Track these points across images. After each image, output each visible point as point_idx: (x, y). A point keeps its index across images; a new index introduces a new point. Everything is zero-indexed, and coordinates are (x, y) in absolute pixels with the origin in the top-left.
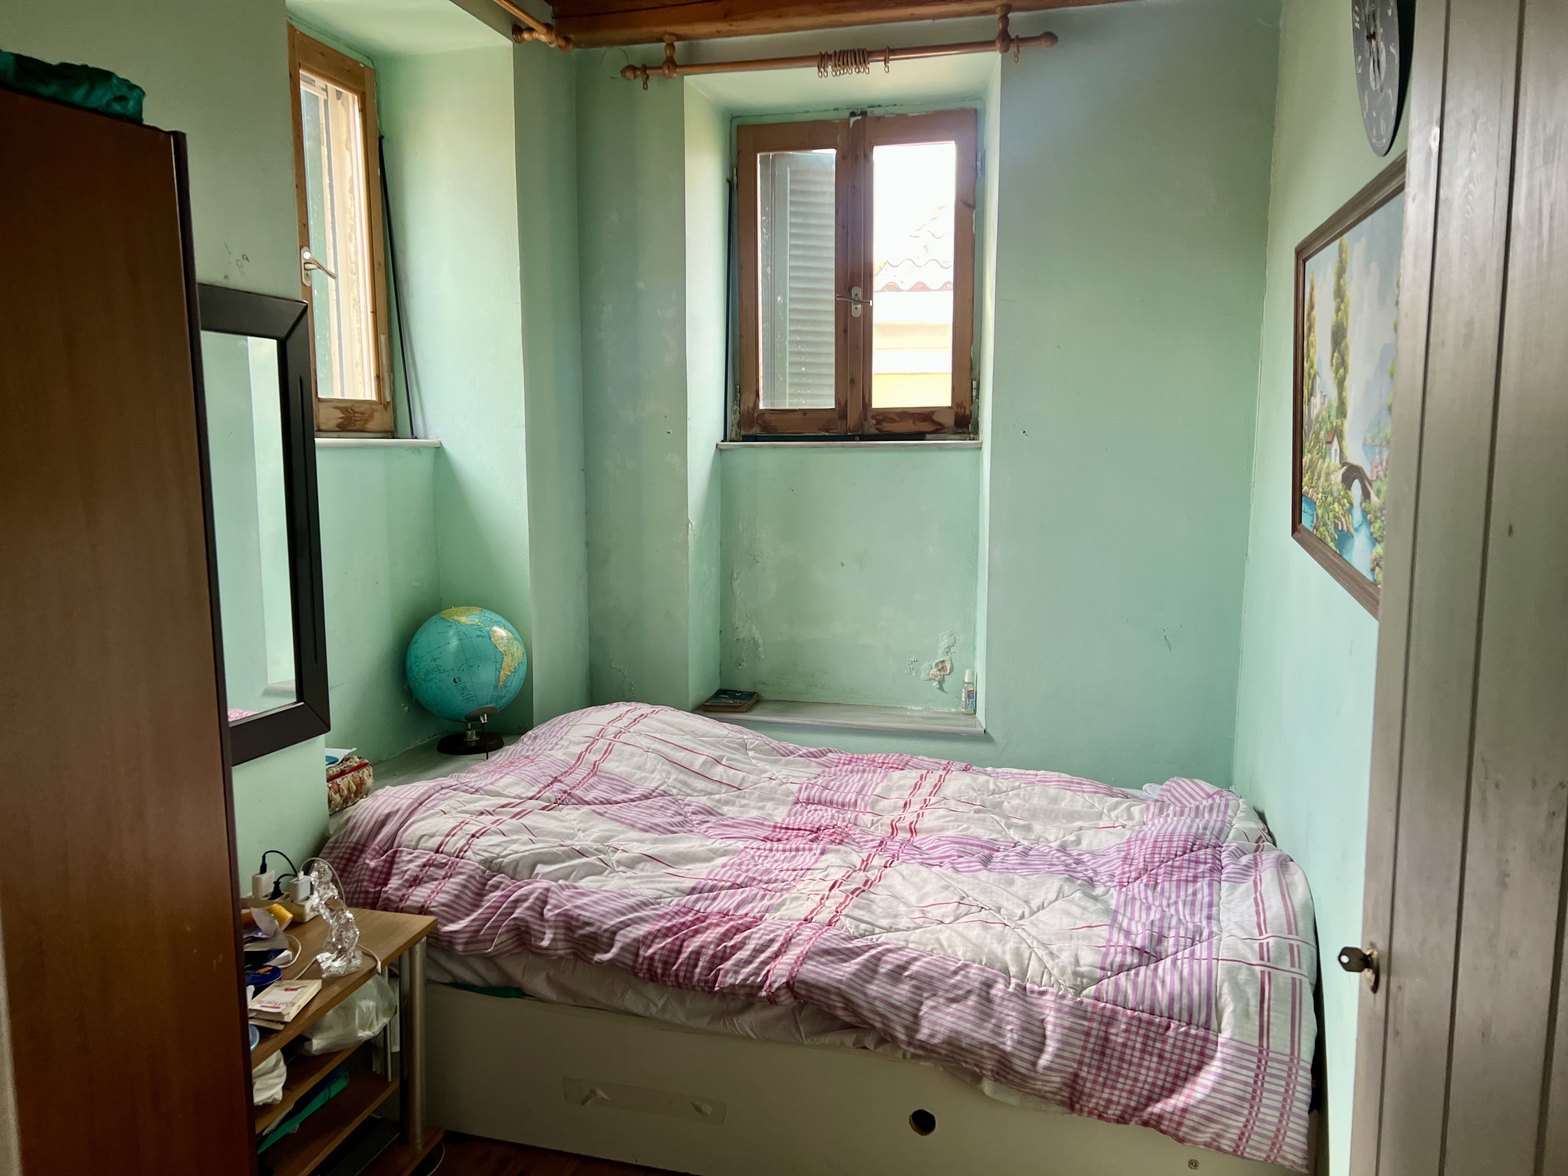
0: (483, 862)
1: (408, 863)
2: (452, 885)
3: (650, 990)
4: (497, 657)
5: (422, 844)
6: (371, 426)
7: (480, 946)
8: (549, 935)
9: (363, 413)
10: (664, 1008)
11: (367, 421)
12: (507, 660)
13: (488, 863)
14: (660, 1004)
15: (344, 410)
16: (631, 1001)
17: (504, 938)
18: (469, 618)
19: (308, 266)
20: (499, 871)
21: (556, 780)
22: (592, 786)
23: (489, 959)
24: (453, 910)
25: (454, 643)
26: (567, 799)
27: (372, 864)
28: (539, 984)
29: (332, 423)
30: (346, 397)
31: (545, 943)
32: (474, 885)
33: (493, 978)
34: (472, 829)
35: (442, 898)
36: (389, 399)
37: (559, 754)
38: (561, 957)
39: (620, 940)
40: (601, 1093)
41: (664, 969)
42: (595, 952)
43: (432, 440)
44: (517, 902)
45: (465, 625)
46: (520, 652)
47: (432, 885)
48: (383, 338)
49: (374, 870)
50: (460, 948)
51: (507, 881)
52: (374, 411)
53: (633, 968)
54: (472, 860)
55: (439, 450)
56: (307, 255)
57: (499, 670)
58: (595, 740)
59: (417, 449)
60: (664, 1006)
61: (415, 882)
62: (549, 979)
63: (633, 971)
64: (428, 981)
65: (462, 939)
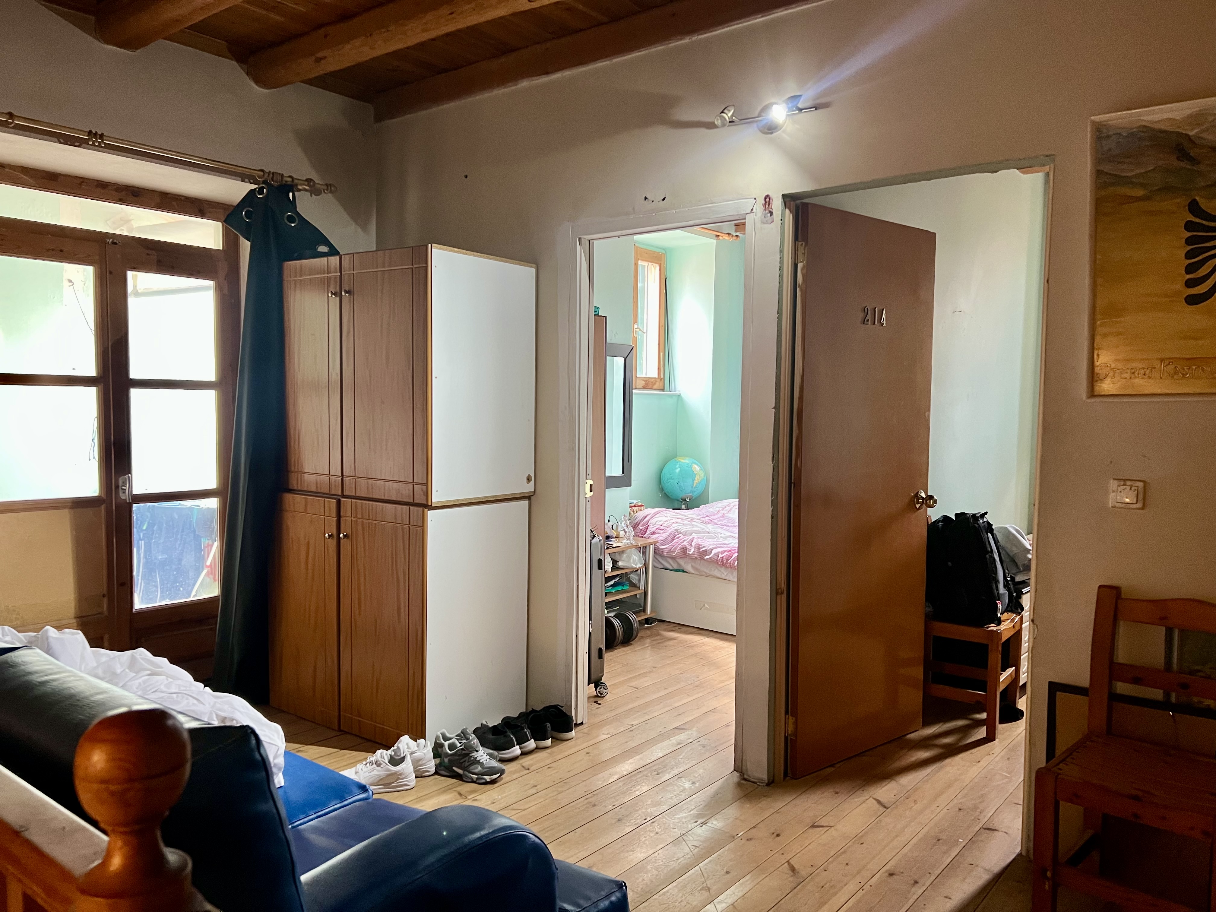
0: (675, 530)
1: (651, 529)
2: (665, 535)
3: (723, 569)
4: (693, 475)
5: (657, 523)
6: (655, 387)
7: (671, 553)
8: (693, 550)
9: (652, 382)
10: (726, 575)
11: (653, 385)
12: (697, 477)
13: (677, 530)
14: (725, 574)
15: (645, 381)
16: (716, 573)
17: (679, 551)
18: (686, 461)
19: (636, 330)
20: (680, 534)
21: (707, 516)
22: (721, 521)
23: (673, 558)
24: (664, 542)
25: (678, 470)
26: (711, 522)
27: (641, 528)
28: (688, 568)
29: (640, 386)
30: (647, 376)
31: (691, 553)
32: (672, 536)
33: (675, 567)
34: (673, 521)
35: (661, 538)
36: (662, 377)
37: (711, 510)
38: (696, 558)
39: (714, 552)
40: (706, 606)
41: (727, 561)
42: (705, 556)
43: (677, 393)
44: (684, 541)
45: (682, 462)
46: (703, 475)
47: (658, 535)
48: (662, 354)
49: (641, 530)
50: (665, 554)
51: (682, 537)
52: (656, 381)
53: (717, 560)
54: (672, 529)
55: (679, 396)
56: (636, 326)
57: (694, 480)
58: (726, 507)
59: (671, 396)
60: (727, 574)
61: (653, 533)
62: (692, 566)
63: (717, 562)
64: (654, 566)
65: (666, 551)
